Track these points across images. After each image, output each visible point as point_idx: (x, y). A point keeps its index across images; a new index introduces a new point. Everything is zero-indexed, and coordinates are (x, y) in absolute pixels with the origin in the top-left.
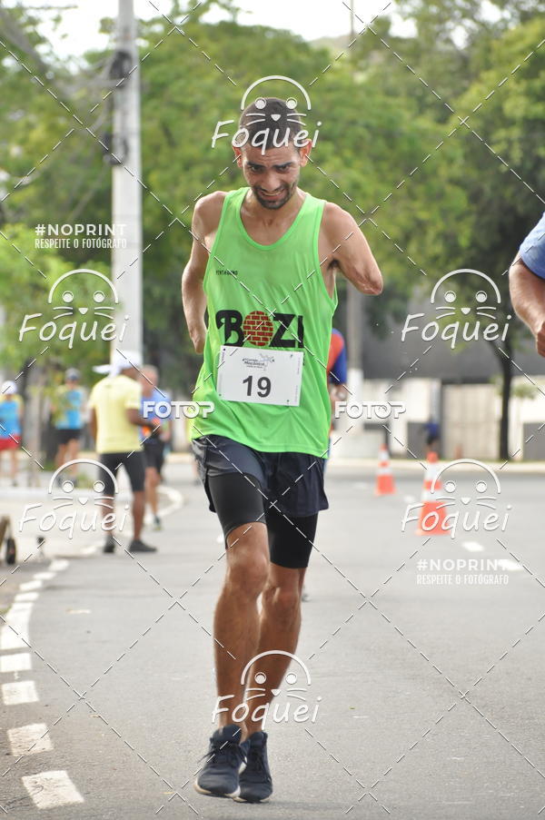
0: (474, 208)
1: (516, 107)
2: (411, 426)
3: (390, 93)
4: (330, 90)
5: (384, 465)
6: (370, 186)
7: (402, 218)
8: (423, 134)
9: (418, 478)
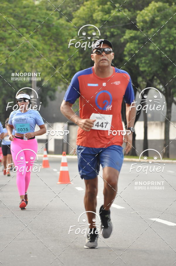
0: (81, 55)
1: (98, 15)
2: (56, 141)
3: (49, 9)
4: (25, 7)
5: (45, 156)
6: (41, 46)
7: (53, 59)
8: (62, 26)
9: (58, 161)
